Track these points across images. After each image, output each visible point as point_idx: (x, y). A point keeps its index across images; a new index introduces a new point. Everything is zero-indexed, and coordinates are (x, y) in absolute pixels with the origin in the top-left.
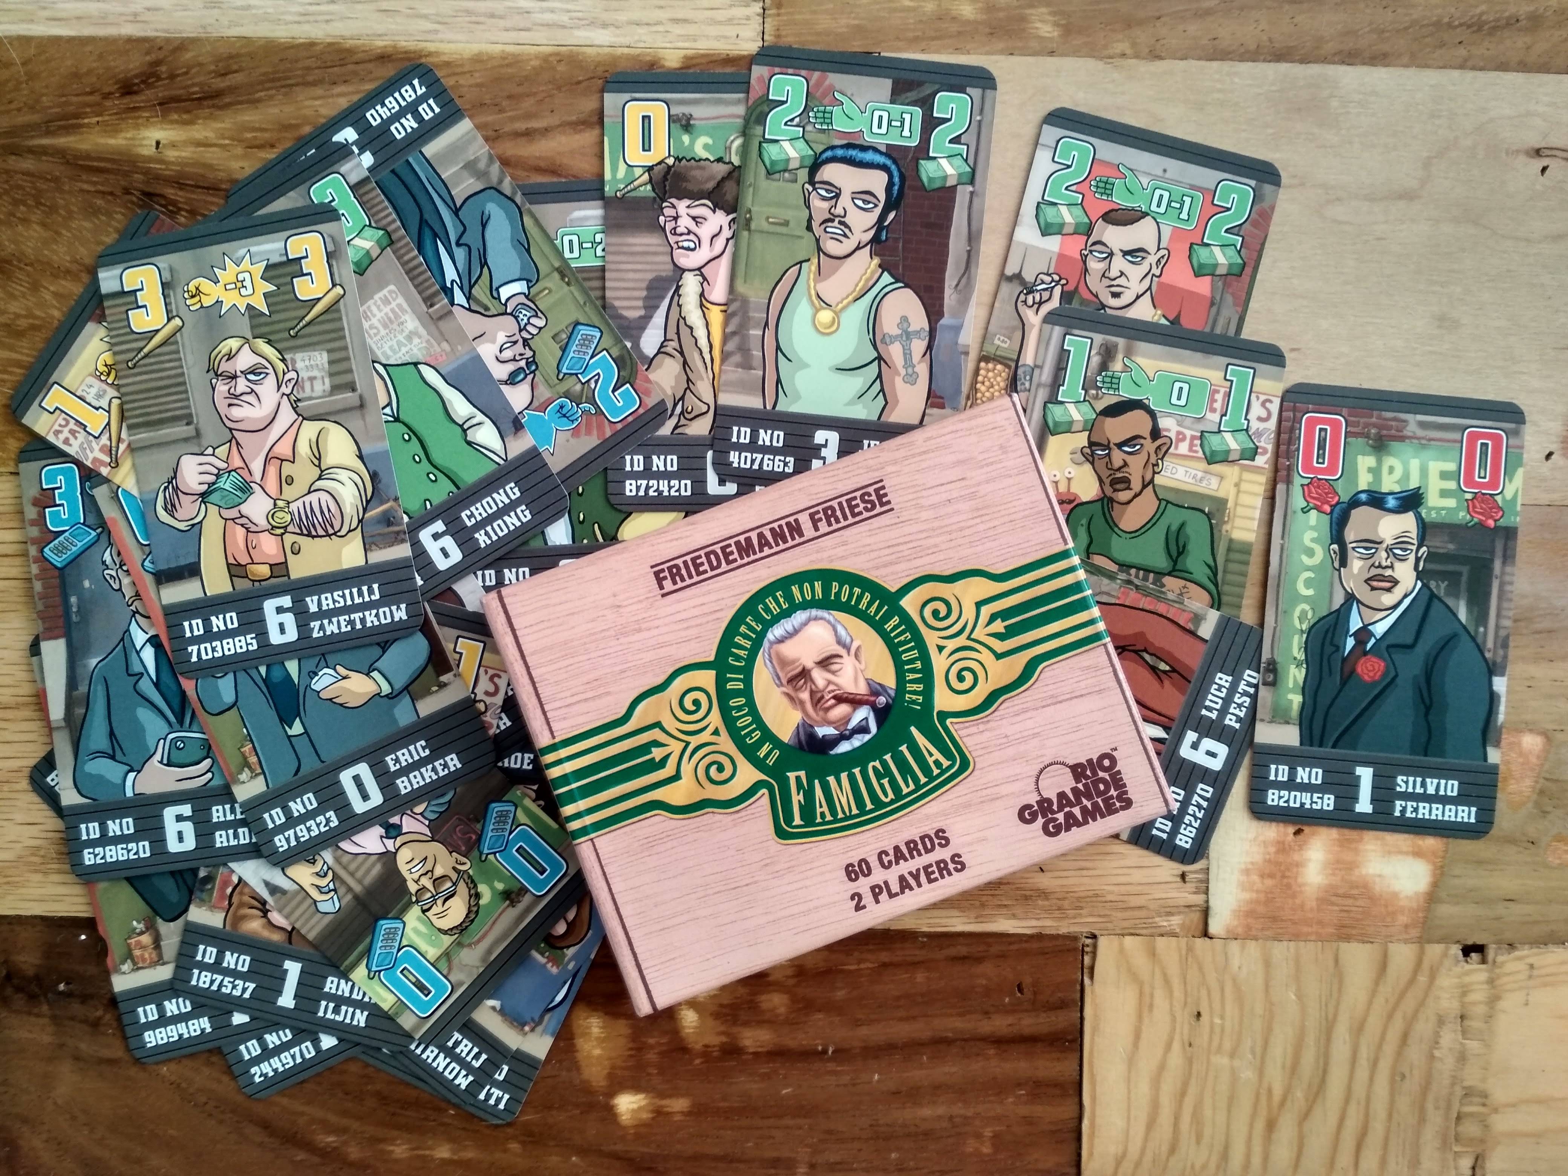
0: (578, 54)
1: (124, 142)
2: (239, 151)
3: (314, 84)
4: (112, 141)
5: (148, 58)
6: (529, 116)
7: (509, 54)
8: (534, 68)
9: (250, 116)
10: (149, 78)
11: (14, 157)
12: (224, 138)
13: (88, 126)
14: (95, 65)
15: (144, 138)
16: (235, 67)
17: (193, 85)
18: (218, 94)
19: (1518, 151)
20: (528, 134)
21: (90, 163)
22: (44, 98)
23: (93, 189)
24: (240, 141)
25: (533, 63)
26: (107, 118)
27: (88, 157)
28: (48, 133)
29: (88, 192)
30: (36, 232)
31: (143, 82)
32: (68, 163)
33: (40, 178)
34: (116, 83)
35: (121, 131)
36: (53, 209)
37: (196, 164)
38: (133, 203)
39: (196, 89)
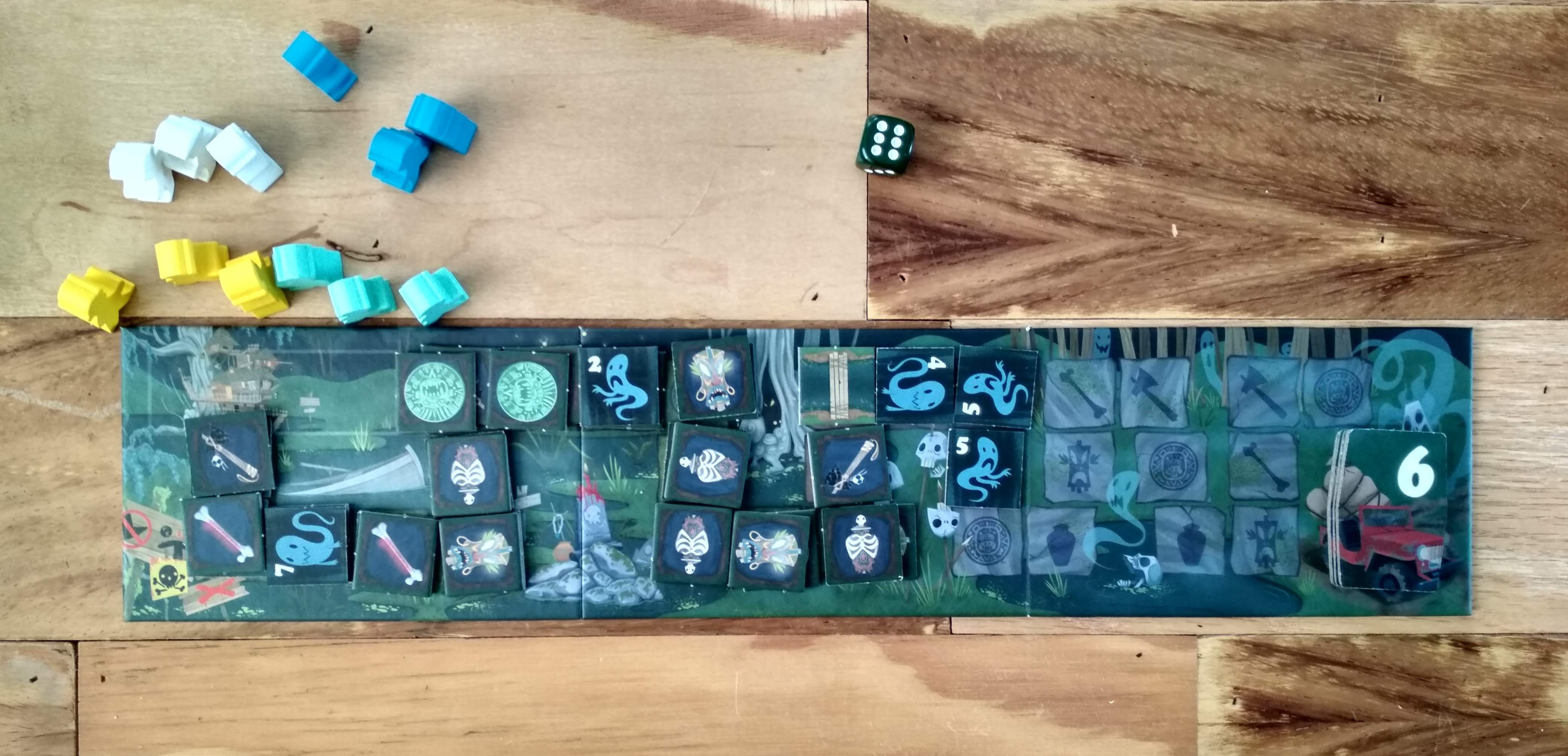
0: (1084, 313)
1: (1407, 242)
2: (1324, 237)
3: (1272, 286)
4: (1416, 242)
5: (1392, 303)
6: (1118, 267)
7: (1133, 311)
8: (1115, 302)
9: (1317, 261)
10: (1391, 288)
11: (1486, 230)
12: (1335, 245)
13: (1434, 253)
14: (1430, 298)
15: (1393, 244)
16: (1329, 297)
17: (1357, 284)
18: (1341, 277)
19: (396, 258)
20: (1119, 254)
21: (1430, 226)
22: (1466, 273)
23: (1429, 208)
24: (1324, 244)
25: (1117, 305)
26: (1420, 259)
27: (1432, 231)
28: (1462, 248)
29: (1431, 205)
30: (1467, 176)
31: (1395, 285)
32: (1446, 226)
33: (1464, 215)
34: (1415, 284)
35: (1409, 250)
36: (1457, 192)
37: (1354, 226)
38: (1400, 198)
39: (1357, 281)
